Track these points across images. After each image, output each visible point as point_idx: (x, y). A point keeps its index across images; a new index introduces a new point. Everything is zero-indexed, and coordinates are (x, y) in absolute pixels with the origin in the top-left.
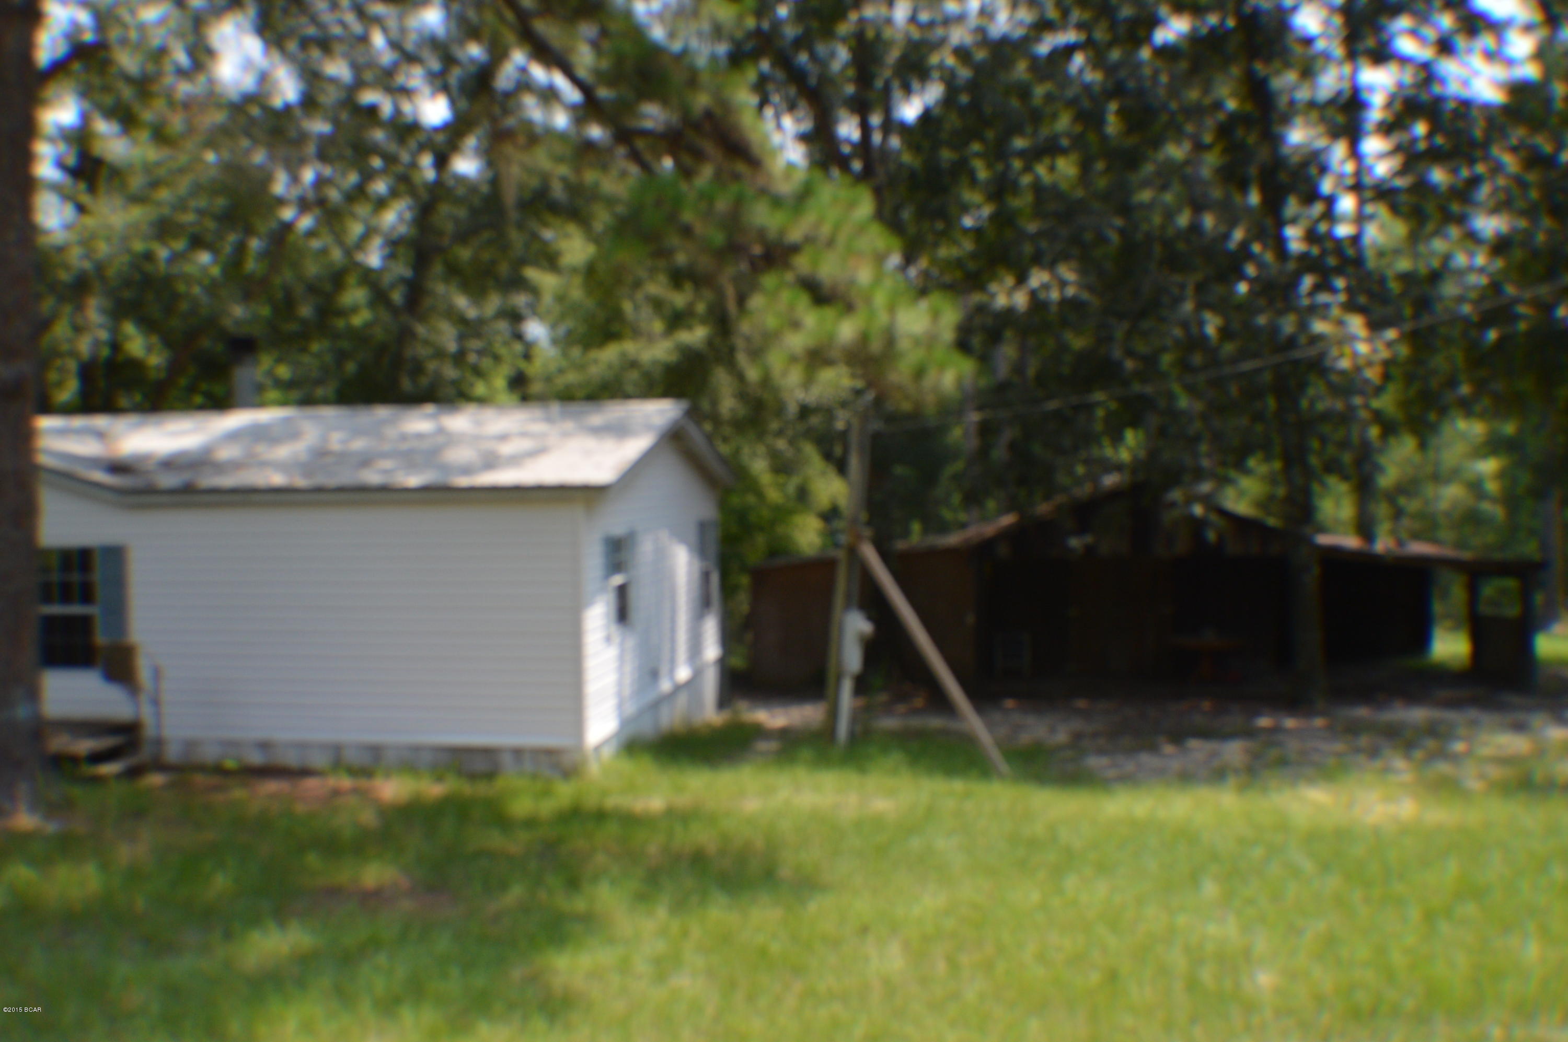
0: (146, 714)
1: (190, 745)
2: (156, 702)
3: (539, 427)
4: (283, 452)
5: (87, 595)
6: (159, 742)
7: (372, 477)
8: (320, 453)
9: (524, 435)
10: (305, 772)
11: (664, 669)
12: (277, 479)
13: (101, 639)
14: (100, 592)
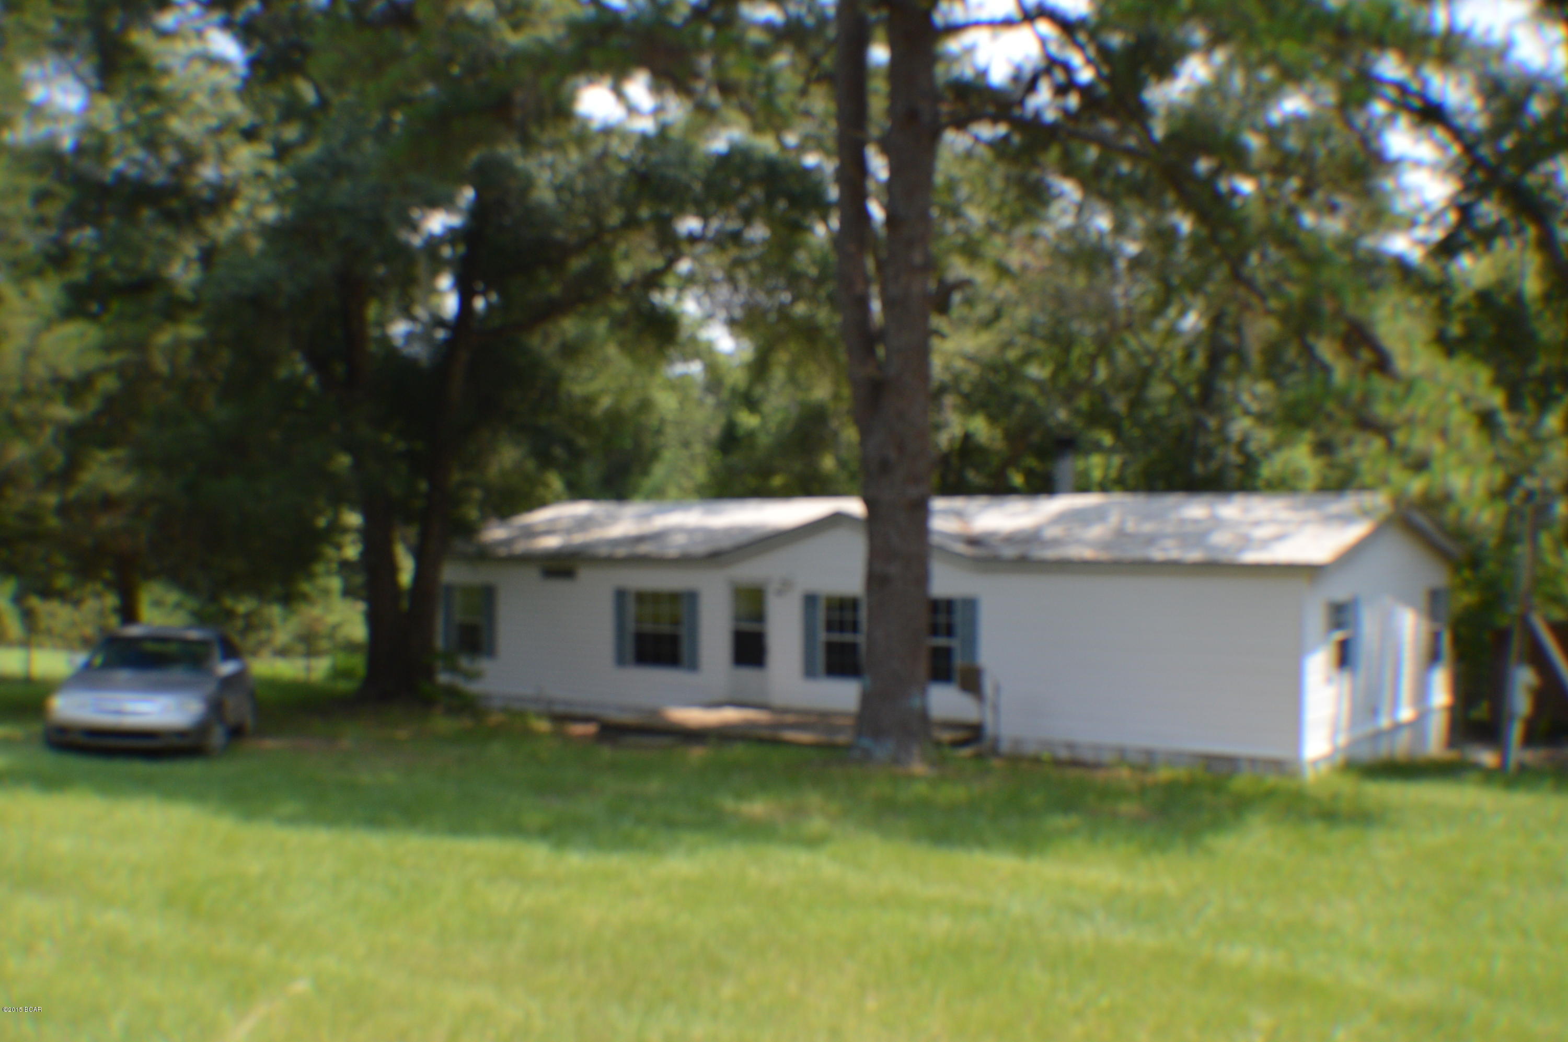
0: (989, 720)
1: (1017, 742)
2: (996, 708)
3: (1285, 515)
4: (1096, 531)
5: (949, 631)
6: (996, 740)
7: (1157, 554)
8: (1121, 533)
9: (1272, 521)
10: (1096, 766)
11: (1385, 708)
12: (1088, 553)
13: (958, 662)
14: (959, 629)
